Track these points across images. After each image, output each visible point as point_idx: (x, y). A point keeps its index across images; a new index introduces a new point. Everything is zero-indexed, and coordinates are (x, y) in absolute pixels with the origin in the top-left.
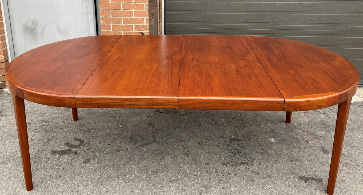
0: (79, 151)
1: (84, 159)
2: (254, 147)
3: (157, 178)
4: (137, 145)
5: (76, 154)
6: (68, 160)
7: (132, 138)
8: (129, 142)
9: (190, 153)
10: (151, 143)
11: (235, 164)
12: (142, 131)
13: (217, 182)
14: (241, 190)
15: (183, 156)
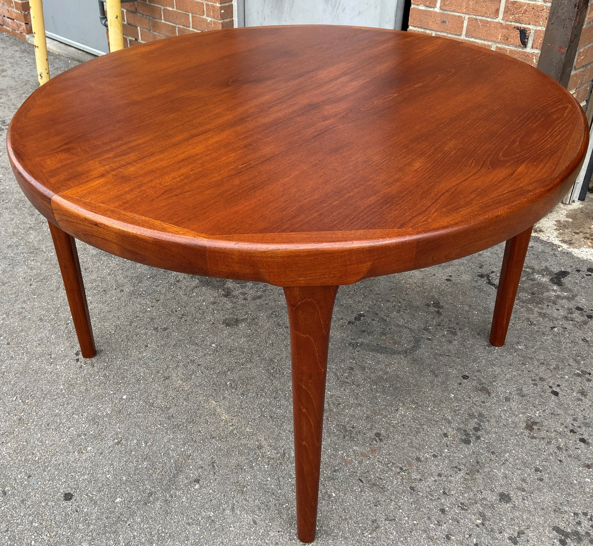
0: (236, 293)
1: (231, 316)
3: (336, 450)
4: (360, 340)
5: (226, 296)
6: (204, 301)
7: (362, 318)
8: (349, 323)
9: (478, 438)
10: (394, 352)
12: (398, 311)
15: (451, 432)
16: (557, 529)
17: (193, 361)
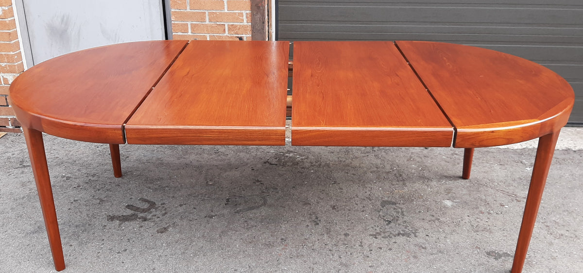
0: (149, 217)
1: (159, 228)
2: (419, 212)
3: (271, 253)
4: (238, 209)
5: (145, 221)
6: (133, 228)
7: (230, 200)
8: (226, 204)
9: (320, 221)
10: (258, 207)
11: (389, 236)
12: (244, 190)
13: (362, 259)
14: (399, 269)
15: (309, 224)
16: (370, 235)
17: (160, 256)
